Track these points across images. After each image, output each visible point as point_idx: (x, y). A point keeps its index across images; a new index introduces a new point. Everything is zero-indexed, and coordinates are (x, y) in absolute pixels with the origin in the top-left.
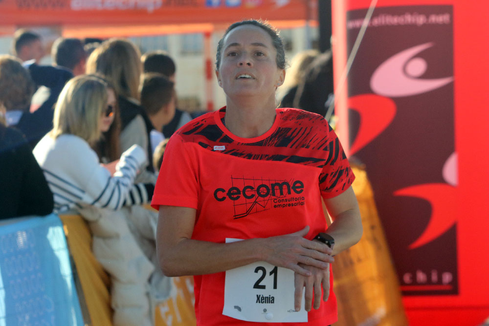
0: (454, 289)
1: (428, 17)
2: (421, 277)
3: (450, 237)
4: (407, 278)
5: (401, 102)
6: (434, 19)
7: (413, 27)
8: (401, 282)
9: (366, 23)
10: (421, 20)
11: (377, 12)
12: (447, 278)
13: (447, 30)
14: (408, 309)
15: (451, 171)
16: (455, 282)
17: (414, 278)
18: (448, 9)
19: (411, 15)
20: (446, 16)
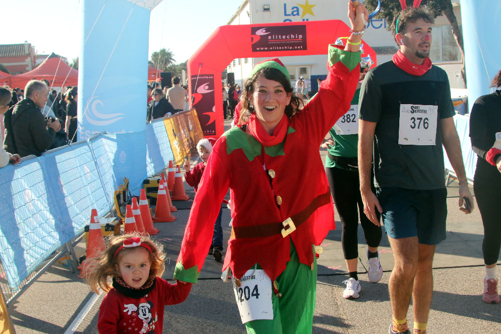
2: (208, 131)
3: (214, 122)
5: (203, 95)
6: (210, 77)
7: (206, 79)
8: (204, 133)
10: (207, 77)
11: (200, 76)
12: (213, 132)
15: (214, 109)
16: (215, 132)
18: (212, 75)
19: (205, 76)
20: (212, 77)
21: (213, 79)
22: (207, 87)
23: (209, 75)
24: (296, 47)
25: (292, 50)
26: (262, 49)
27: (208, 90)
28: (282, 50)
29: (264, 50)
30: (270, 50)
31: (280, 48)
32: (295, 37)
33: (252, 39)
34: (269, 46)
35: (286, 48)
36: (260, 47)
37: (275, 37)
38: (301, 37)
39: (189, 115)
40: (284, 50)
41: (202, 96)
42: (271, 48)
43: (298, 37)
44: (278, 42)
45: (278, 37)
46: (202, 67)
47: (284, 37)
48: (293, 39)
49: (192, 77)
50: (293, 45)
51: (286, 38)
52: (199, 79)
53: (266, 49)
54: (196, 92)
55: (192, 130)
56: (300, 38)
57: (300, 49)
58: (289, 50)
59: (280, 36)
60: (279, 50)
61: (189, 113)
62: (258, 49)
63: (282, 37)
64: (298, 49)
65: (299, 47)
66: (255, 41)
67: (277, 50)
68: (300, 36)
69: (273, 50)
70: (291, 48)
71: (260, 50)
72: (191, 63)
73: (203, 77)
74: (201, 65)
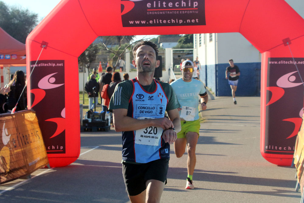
0: (64, 151)
1: (56, 64)
2: (53, 147)
3: (63, 134)
4: (49, 148)
5: (46, 91)
6: (58, 64)
7: (52, 67)
8: (47, 149)
9: (35, 65)
10: (54, 65)
11: (39, 62)
14: (49, 158)
15: (63, 113)
16: (64, 149)
17: (51, 148)
18: (63, 62)
19: (51, 63)
20: (62, 64)
21: (63, 68)
22: (53, 80)
23: (55, 62)
24: (188, 21)
25: (183, 24)
26: (137, 22)
27: (54, 83)
28: (167, 24)
29: (140, 25)
30: (150, 25)
31: (165, 22)
32: (187, 4)
33: (122, 7)
34: (148, 18)
35: (173, 21)
36: (134, 20)
37: (157, 4)
38: (196, 4)
39: (7, 121)
40: (171, 24)
41: (44, 94)
42: (151, 22)
43: (192, 4)
44: (161, 13)
45: (162, 4)
46: (45, 48)
47: (170, 5)
48: (184, 7)
49: (33, 63)
50: (185, 17)
51: (174, 5)
52: (35, 67)
53: (143, 22)
54: (38, 88)
55: (6, 146)
56: (195, 6)
57: (195, 24)
58: (178, 24)
59: (164, 3)
60: (163, 25)
61: (11, 117)
62: (132, 22)
63: (167, 5)
64: (191, 24)
65: (193, 21)
66: (126, 11)
67: (159, 25)
68: (194, 3)
69: (153, 25)
70: (181, 21)
71: (135, 25)
72: (31, 41)
73: (48, 64)
74: (44, 45)
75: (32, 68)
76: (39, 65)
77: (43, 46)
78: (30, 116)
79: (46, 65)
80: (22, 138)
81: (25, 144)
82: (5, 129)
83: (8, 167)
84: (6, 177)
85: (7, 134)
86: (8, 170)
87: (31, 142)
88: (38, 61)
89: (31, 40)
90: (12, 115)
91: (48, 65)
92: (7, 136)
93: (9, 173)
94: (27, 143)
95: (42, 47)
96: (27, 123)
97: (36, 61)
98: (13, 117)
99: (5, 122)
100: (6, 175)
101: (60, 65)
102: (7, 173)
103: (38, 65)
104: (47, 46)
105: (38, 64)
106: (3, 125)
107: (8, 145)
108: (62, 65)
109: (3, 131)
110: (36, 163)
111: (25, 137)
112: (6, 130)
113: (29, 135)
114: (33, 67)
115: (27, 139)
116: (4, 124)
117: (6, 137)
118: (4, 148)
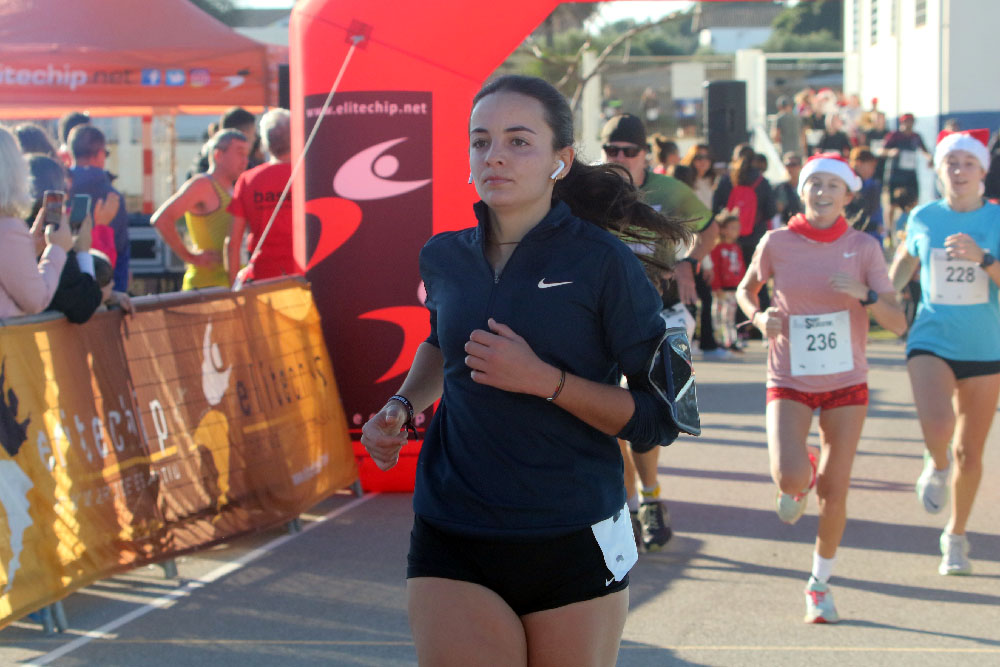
1: (401, 106)
6: (408, 108)
7: (385, 116)
9: (324, 111)
10: (393, 109)
11: (339, 98)
13: (423, 124)
18: (424, 97)
19: (382, 103)
20: (424, 106)
23: (400, 98)
27: (395, 177)
39: (217, 318)
46: (360, 46)
49: (313, 101)
52: (326, 118)
55: (214, 408)
61: (228, 305)
72: (310, 21)
73: (371, 106)
74: (358, 34)
75: (309, 123)
76: (339, 110)
77: (357, 39)
78: (294, 303)
79: (363, 109)
80: (269, 379)
81: (280, 402)
82: (211, 347)
83: (224, 484)
84: (216, 526)
85: (219, 364)
86: (223, 499)
87: (298, 397)
88: (336, 95)
89: (308, 16)
90: (233, 296)
91: (371, 111)
92: (221, 370)
93: (225, 508)
94: (285, 400)
95: (351, 43)
96: (282, 325)
97: (327, 95)
98: (236, 302)
99: (210, 319)
100: (218, 518)
101: (416, 109)
102: (218, 508)
103: (334, 109)
104: (368, 38)
105: (334, 104)
106: (204, 328)
107: (222, 407)
108: (424, 111)
109: (206, 352)
110: (315, 478)
111: (278, 375)
112: (215, 350)
113: (291, 370)
114: (315, 118)
115: (285, 386)
116: (209, 328)
117: (217, 375)
118: (211, 416)
